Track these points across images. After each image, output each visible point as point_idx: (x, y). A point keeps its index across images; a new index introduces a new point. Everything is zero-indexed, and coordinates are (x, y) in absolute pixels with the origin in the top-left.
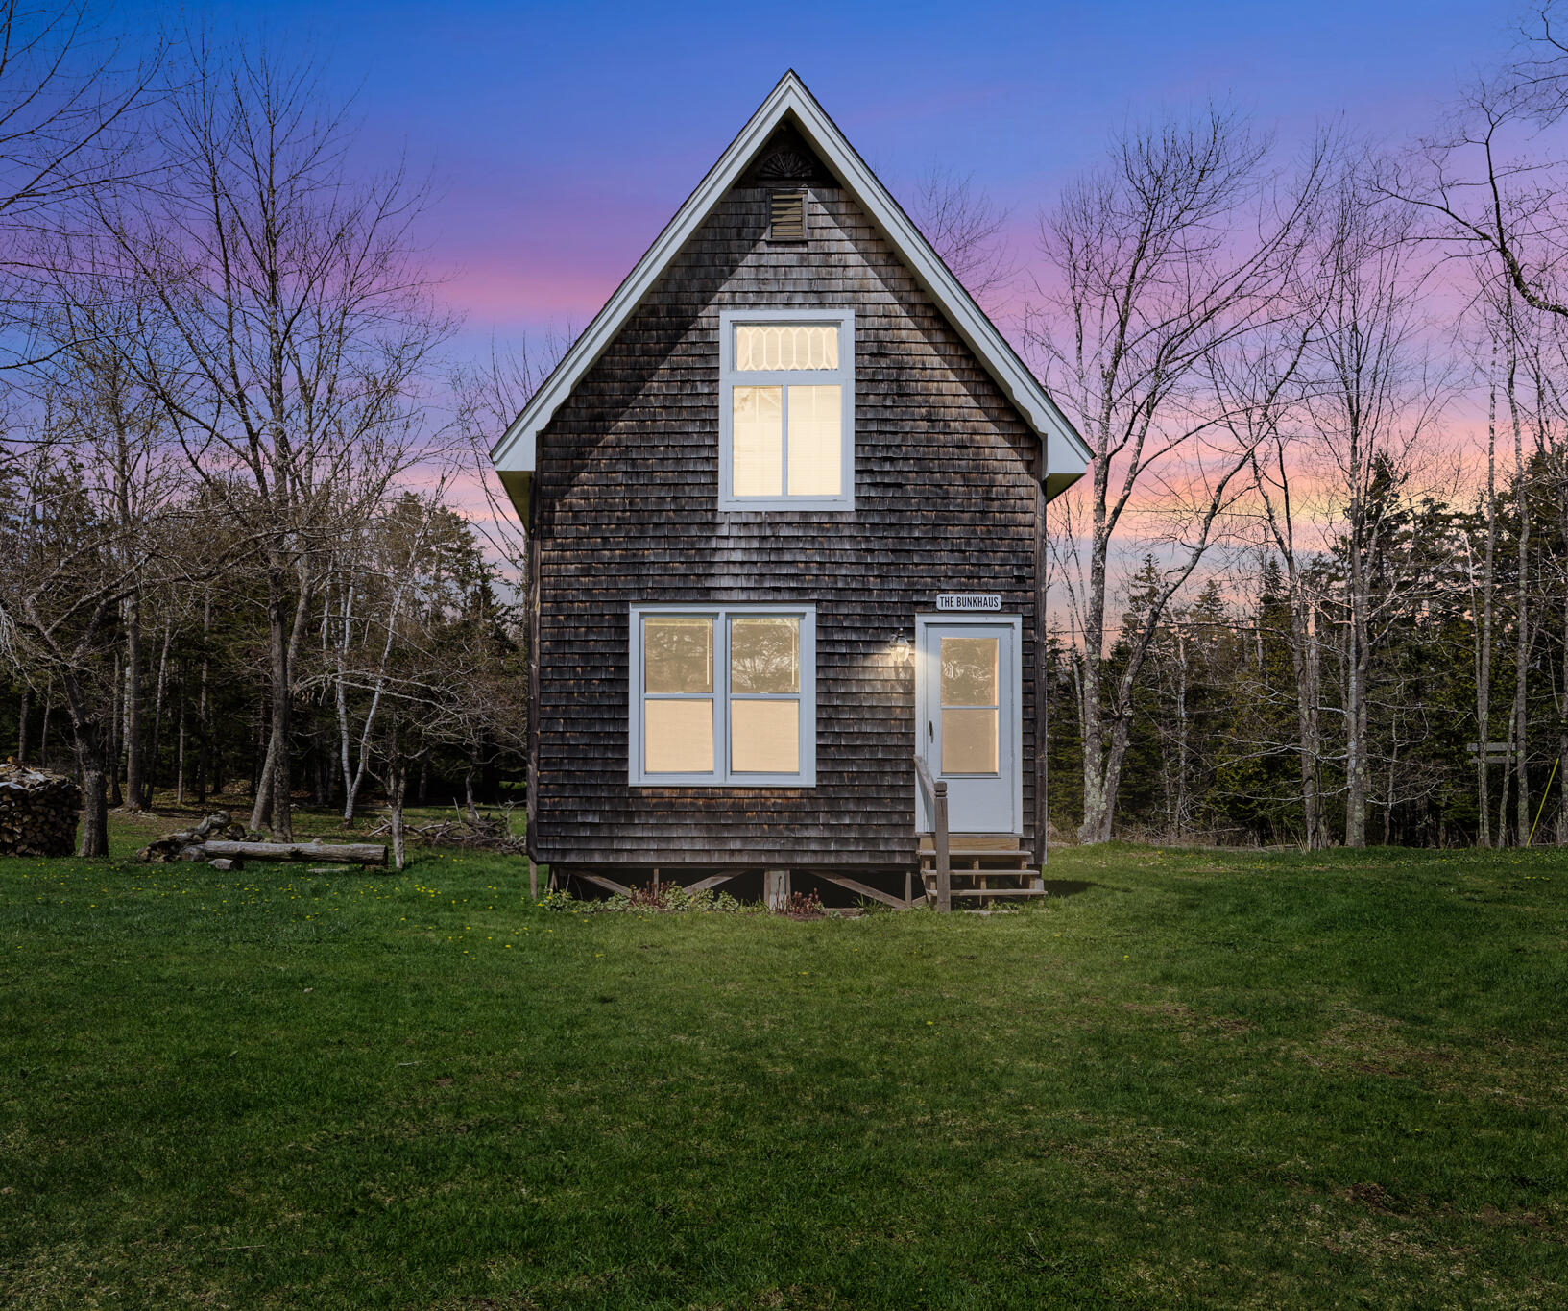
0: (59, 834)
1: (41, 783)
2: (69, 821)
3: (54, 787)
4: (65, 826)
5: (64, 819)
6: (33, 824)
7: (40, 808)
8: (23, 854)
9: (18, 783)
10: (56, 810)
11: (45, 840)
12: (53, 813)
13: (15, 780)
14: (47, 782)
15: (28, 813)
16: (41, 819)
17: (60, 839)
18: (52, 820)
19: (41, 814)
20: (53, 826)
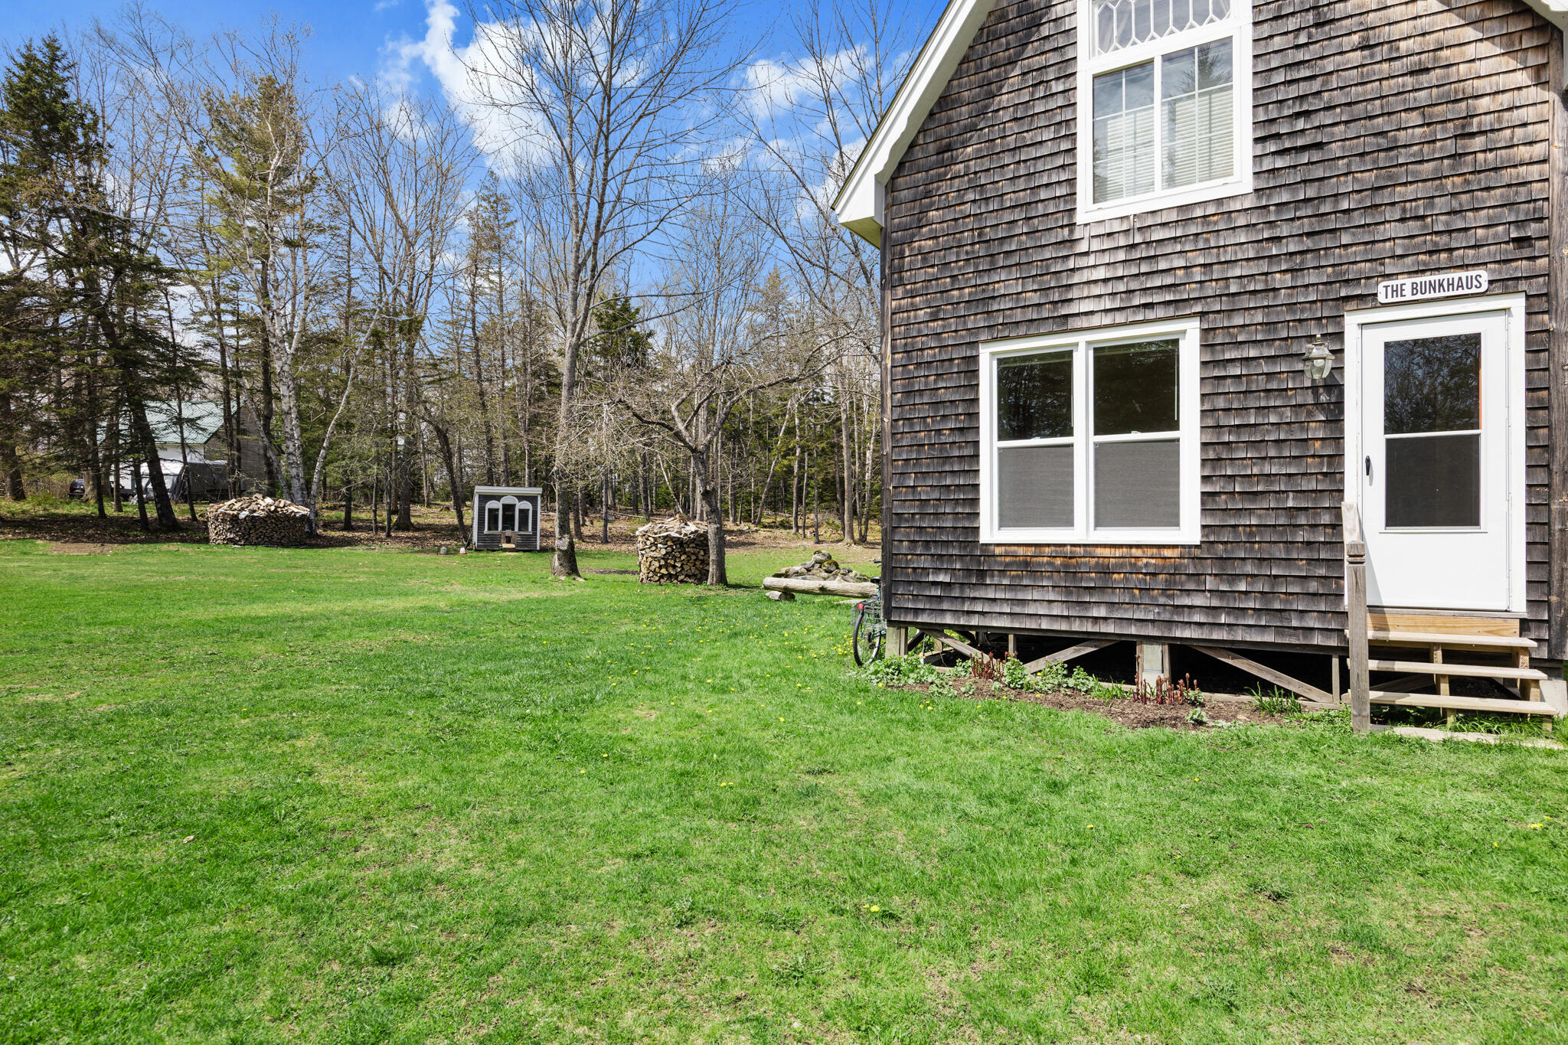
2: (704, 559)
3: (699, 535)
6: (687, 560)
7: (690, 550)
8: (682, 581)
15: (684, 553)
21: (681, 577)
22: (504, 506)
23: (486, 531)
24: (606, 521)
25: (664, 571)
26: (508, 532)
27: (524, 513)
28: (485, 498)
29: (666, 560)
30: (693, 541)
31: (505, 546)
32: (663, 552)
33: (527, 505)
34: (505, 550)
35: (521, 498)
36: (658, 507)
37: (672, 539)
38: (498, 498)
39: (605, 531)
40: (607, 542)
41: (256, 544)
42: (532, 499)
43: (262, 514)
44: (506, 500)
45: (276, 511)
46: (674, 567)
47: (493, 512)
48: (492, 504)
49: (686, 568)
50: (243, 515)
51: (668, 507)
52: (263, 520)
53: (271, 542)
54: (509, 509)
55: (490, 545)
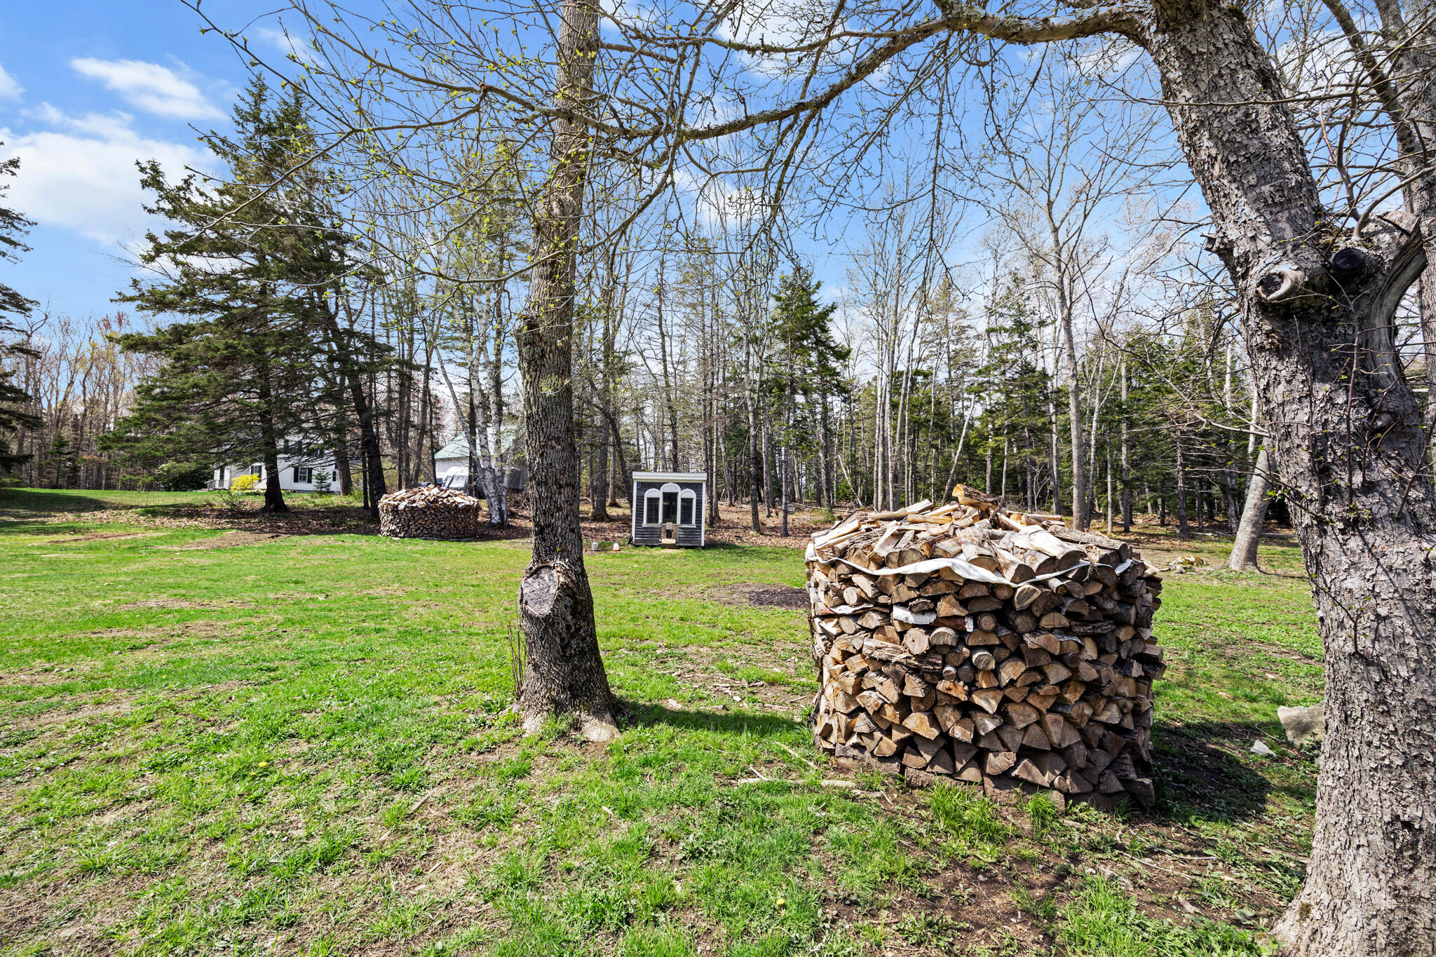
0: (1111, 715)
1: (1051, 563)
2: (1137, 670)
3: (1097, 574)
4: (1126, 689)
5: (1122, 665)
6: (1032, 688)
7: (1054, 643)
8: (1004, 779)
9: (979, 561)
10: (1096, 638)
11: (1073, 738)
12: (1090, 651)
13: (971, 551)
14: (1072, 557)
15: (1018, 654)
16: (1057, 673)
17: (1118, 729)
18: (1088, 673)
19: (1060, 659)
20: (1093, 690)
21: (999, 761)
22: (665, 494)
23: (645, 524)
24: (786, 512)
25: (917, 722)
26: (669, 525)
27: (687, 502)
28: (645, 486)
29: (930, 679)
30: (1053, 602)
31: (665, 541)
32: (918, 642)
33: (690, 494)
34: (664, 546)
35: (684, 485)
36: (839, 499)
37: (960, 589)
38: (658, 485)
39: (786, 522)
40: (786, 535)
41: (414, 537)
42: (696, 486)
43: (420, 504)
44: (667, 488)
45: (435, 501)
46: (967, 710)
47: (653, 502)
48: (651, 493)
49: (1022, 716)
50: (401, 507)
51: (848, 499)
52: (423, 511)
53: (428, 534)
54: (670, 497)
55: (649, 539)
